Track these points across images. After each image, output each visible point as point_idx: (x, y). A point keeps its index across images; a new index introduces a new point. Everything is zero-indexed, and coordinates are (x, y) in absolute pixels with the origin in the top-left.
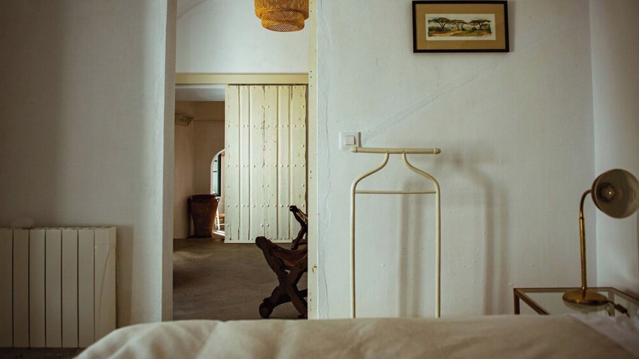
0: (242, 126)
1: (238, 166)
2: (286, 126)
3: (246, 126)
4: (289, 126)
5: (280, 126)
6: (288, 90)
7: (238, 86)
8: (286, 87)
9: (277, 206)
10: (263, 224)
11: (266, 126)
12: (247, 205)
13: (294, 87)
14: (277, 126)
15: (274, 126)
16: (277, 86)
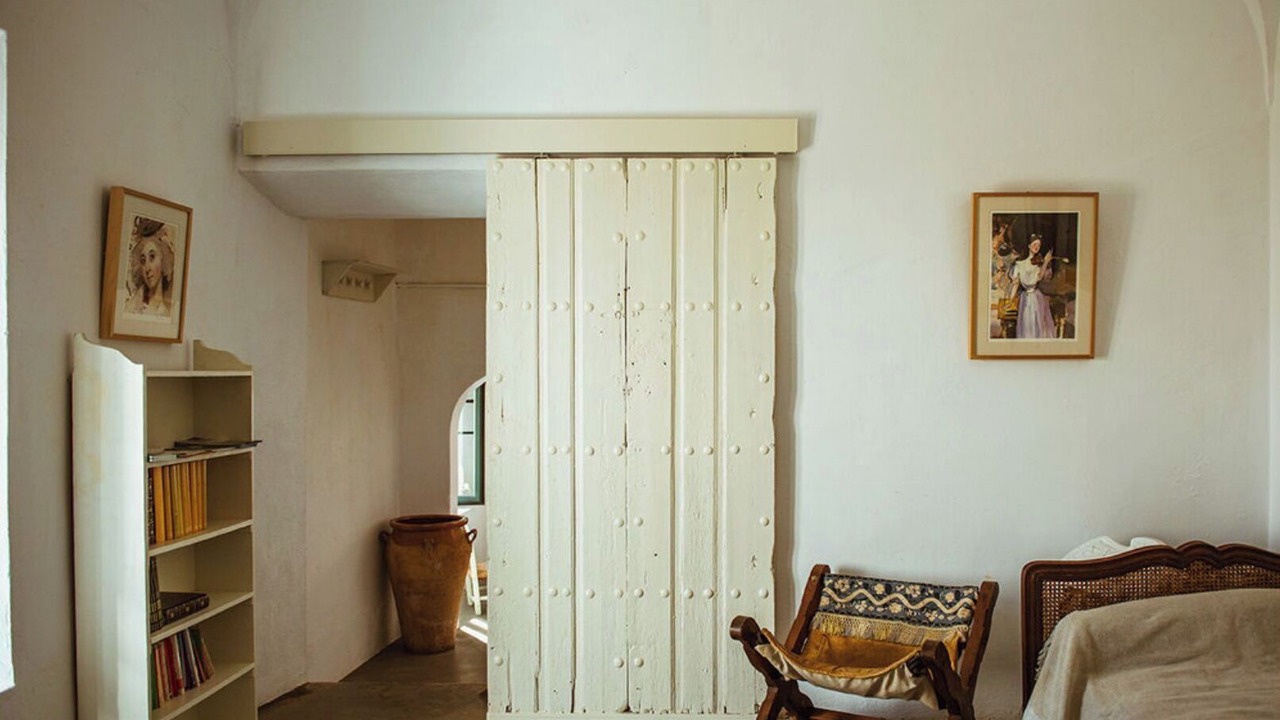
0: (545, 307)
1: (534, 450)
2: (705, 306)
3: (561, 307)
4: (715, 307)
5: (683, 307)
6: (713, 172)
7: (531, 161)
8: (708, 163)
9: (672, 594)
10: (624, 656)
11: (634, 305)
12: (564, 591)
13: (732, 163)
14: (673, 307)
15: (663, 306)
16: (671, 160)
